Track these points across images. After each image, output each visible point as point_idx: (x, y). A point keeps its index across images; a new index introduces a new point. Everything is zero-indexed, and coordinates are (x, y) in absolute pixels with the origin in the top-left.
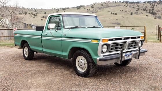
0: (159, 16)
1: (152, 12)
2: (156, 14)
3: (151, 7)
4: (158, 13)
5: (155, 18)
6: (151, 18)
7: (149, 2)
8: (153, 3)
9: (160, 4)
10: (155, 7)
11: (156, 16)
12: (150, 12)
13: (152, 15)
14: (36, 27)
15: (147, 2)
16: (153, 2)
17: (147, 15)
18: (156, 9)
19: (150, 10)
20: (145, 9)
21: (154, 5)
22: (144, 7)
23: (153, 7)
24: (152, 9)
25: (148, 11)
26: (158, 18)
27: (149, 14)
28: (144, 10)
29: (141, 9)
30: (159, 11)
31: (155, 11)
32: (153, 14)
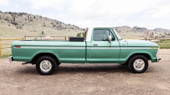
0: (20, 26)
1: (14, 22)
2: (17, 24)
3: (12, 18)
4: (19, 23)
5: (17, 28)
6: (13, 28)
7: (10, 13)
8: (14, 15)
9: (20, 16)
10: (16, 18)
11: (17, 27)
12: (11, 22)
13: (14, 26)
14: (70, 38)
15: (8, 13)
16: (14, 13)
17: (9, 25)
18: (17, 20)
19: (11, 20)
20: (7, 19)
21: (15, 16)
22: (5, 17)
23: (14, 18)
24: (13, 19)
25: (10, 21)
26: (20, 28)
27: (11, 24)
28: (5, 20)
29: (3, 19)
30: (20, 22)
31: (17, 22)
32: (15, 24)
